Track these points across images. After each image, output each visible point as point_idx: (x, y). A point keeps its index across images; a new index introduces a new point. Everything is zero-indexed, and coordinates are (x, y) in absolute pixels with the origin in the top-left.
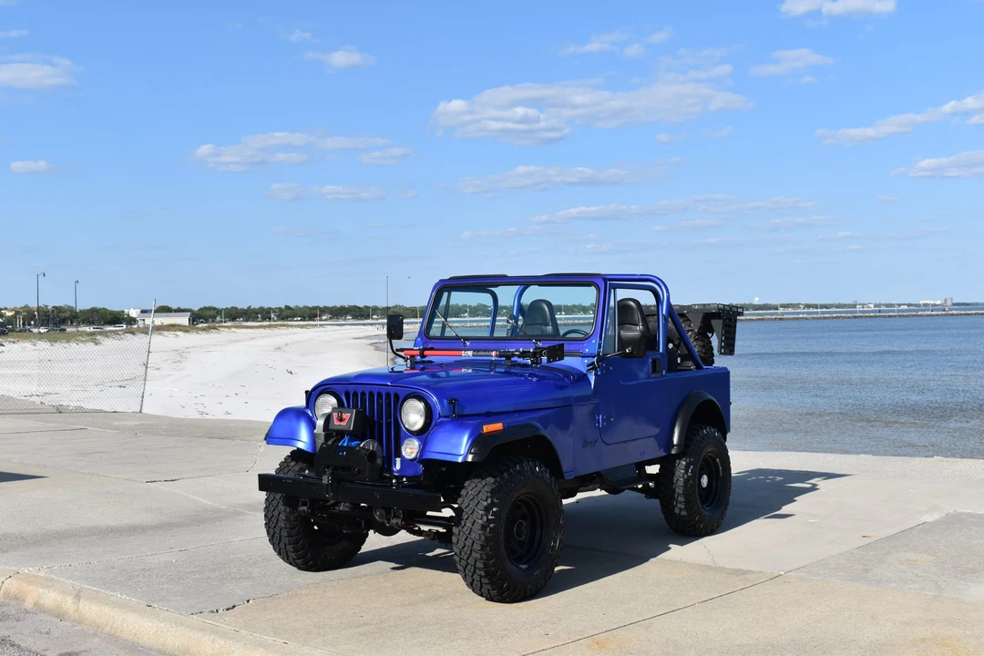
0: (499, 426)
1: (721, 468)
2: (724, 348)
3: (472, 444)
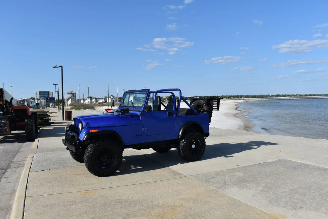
0: (97, 131)
1: (200, 143)
2: (214, 108)
3: (85, 135)
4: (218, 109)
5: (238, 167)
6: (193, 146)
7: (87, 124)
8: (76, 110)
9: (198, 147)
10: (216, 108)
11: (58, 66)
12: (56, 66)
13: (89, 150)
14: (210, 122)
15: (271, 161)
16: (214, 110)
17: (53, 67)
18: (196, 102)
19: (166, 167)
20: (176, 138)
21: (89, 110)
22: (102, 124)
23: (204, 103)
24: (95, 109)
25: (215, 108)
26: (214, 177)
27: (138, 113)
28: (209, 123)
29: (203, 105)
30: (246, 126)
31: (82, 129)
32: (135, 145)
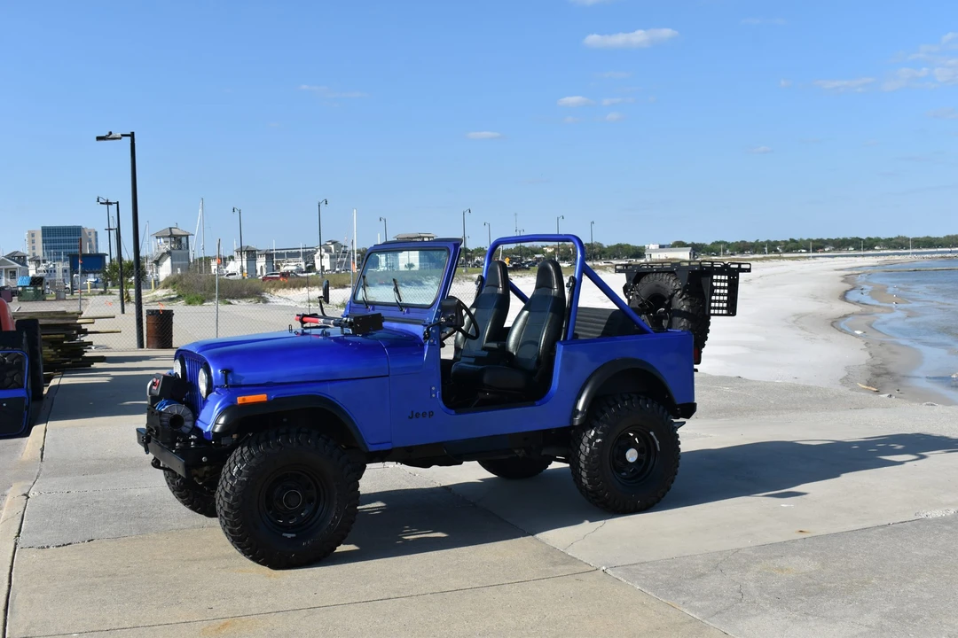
1: (658, 442)
2: (715, 308)
3: (221, 414)
4: (731, 310)
5: (802, 535)
6: (632, 455)
7: (227, 372)
8: (189, 303)
9: (652, 460)
10: (723, 308)
11: (119, 135)
12: (111, 133)
13: (234, 468)
14: (698, 362)
15: (938, 513)
16: (714, 315)
17: (99, 138)
18: (646, 285)
19: (525, 534)
20: (564, 423)
21: (243, 302)
22: (281, 373)
23: (678, 287)
24: (266, 301)
25: (719, 308)
26: (702, 575)
27: (419, 330)
28: (696, 367)
29: (673, 295)
30: (877, 371)
31: (209, 391)
32: (409, 449)
